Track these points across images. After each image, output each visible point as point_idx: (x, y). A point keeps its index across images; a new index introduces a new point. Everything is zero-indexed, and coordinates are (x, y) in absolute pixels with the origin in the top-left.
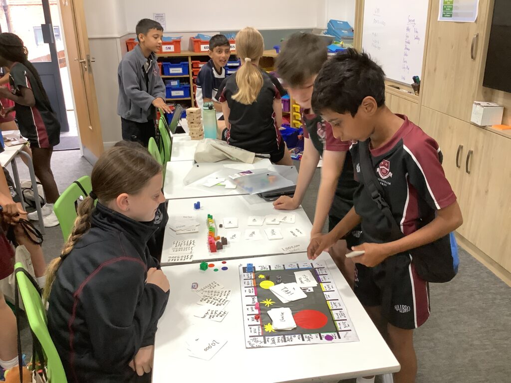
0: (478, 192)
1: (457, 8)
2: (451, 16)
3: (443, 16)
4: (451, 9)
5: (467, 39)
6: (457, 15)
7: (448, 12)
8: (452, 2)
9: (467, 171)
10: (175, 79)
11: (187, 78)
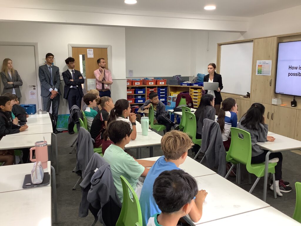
0: (276, 125)
1: (263, 71)
2: (261, 73)
3: (258, 73)
5: (268, 80)
6: (263, 73)
8: (261, 70)
9: (272, 119)
10: (140, 95)
11: (144, 95)
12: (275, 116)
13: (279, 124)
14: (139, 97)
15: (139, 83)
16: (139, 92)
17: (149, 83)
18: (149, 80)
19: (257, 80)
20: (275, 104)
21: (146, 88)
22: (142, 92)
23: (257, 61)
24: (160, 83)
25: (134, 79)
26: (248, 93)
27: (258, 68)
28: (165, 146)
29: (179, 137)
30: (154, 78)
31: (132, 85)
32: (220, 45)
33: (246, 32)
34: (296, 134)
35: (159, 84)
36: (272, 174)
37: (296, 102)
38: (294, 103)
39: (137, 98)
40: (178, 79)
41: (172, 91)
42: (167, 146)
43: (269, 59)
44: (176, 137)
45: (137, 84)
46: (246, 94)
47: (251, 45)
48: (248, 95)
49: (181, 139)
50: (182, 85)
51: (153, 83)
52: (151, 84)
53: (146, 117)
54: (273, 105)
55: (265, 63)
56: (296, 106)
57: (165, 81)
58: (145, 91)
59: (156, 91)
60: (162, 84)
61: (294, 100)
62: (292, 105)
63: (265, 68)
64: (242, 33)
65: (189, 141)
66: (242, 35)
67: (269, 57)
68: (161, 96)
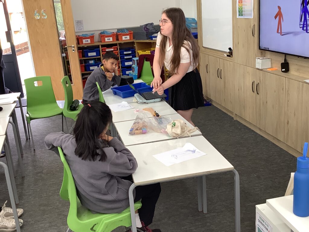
1: (244, 11)
2: (242, 15)
3: (239, 15)
4: (242, 12)
5: (250, 27)
6: (245, 15)
8: (242, 9)
10: (91, 60)
11: (99, 58)
13: (267, 102)
14: (92, 62)
15: (89, 40)
16: (90, 54)
17: (105, 40)
18: (106, 34)
19: (239, 27)
20: (260, 68)
21: (100, 47)
22: (94, 54)
24: (123, 38)
26: (230, 49)
27: (239, 5)
31: (78, 44)
34: (286, 121)
35: (122, 40)
37: (288, 63)
38: (285, 67)
39: (87, 64)
40: (146, 29)
41: (139, 50)
46: (228, 50)
48: (230, 53)
50: (152, 40)
51: (111, 38)
52: (109, 40)
54: (258, 69)
56: (287, 70)
57: (131, 33)
59: (117, 50)
60: (126, 38)
61: (285, 60)
62: (283, 70)
63: (246, 5)
68: (125, 57)
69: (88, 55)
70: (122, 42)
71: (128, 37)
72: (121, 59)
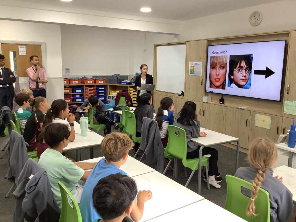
0: (207, 120)
1: (195, 72)
2: (193, 74)
3: (191, 74)
4: (193, 72)
5: (199, 80)
6: (195, 74)
7: (192, 72)
8: (193, 70)
9: (204, 116)
11: (83, 94)
12: (206, 112)
13: (210, 120)
14: (78, 96)
15: (77, 82)
16: (77, 91)
17: (87, 82)
18: (88, 79)
19: (190, 80)
20: (207, 102)
21: (85, 86)
22: (80, 91)
23: (190, 62)
24: (99, 82)
25: (71, 77)
26: (182, 92)
27: (191, 68)
28: (105, 149)
29: (119, 139)
30: (93, 77)
31: (70, 83)
32: (156, 46)
33: (179, 34)
34: (224, 129)
36: (205, 167)
37: (224, 100)
38: (222, 101)
39: (75, 97)
40: (117, 77)
41: (111, 90)
42: (108, 149)
43: (200, 61)
44: (117, 139)
45: (75, 83)
46: (180, 93)
47: (184, 47)
48: (183, 94)
49: (122, 141)
50: (121, 84)
51: (91, 82)
52: (90, 83)
53: (85, 118)
54: (205, 102)
55: (196, 64)
56: (223, 103)
57: (104, 79)
58: (84, 90)
59: (95, 89)
60: (101, 82)
61: (222, 98)
63: (197, 69)
64: (176, 35)
65: (129, 142)
66: (176, 37)
67: (200, 58)
68: (100, 95)
69: (76, 91)
70: (99, 84)
71: (102, 82)
72: (97, 95)
